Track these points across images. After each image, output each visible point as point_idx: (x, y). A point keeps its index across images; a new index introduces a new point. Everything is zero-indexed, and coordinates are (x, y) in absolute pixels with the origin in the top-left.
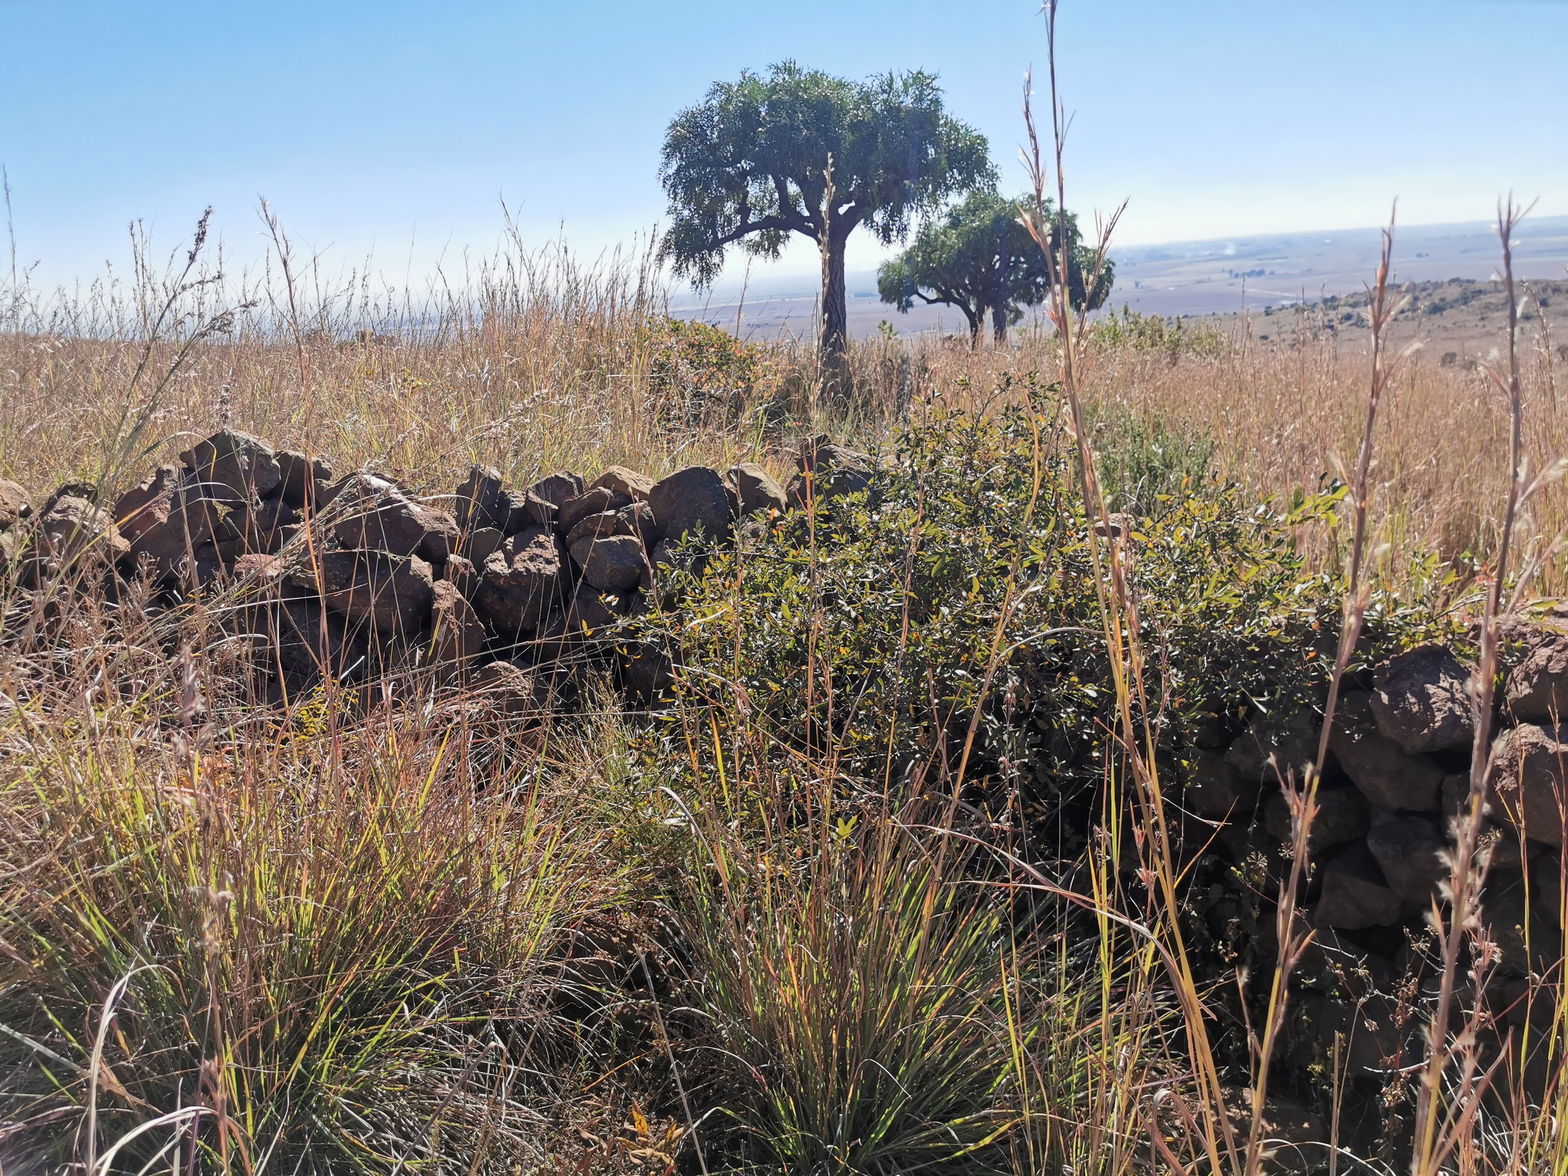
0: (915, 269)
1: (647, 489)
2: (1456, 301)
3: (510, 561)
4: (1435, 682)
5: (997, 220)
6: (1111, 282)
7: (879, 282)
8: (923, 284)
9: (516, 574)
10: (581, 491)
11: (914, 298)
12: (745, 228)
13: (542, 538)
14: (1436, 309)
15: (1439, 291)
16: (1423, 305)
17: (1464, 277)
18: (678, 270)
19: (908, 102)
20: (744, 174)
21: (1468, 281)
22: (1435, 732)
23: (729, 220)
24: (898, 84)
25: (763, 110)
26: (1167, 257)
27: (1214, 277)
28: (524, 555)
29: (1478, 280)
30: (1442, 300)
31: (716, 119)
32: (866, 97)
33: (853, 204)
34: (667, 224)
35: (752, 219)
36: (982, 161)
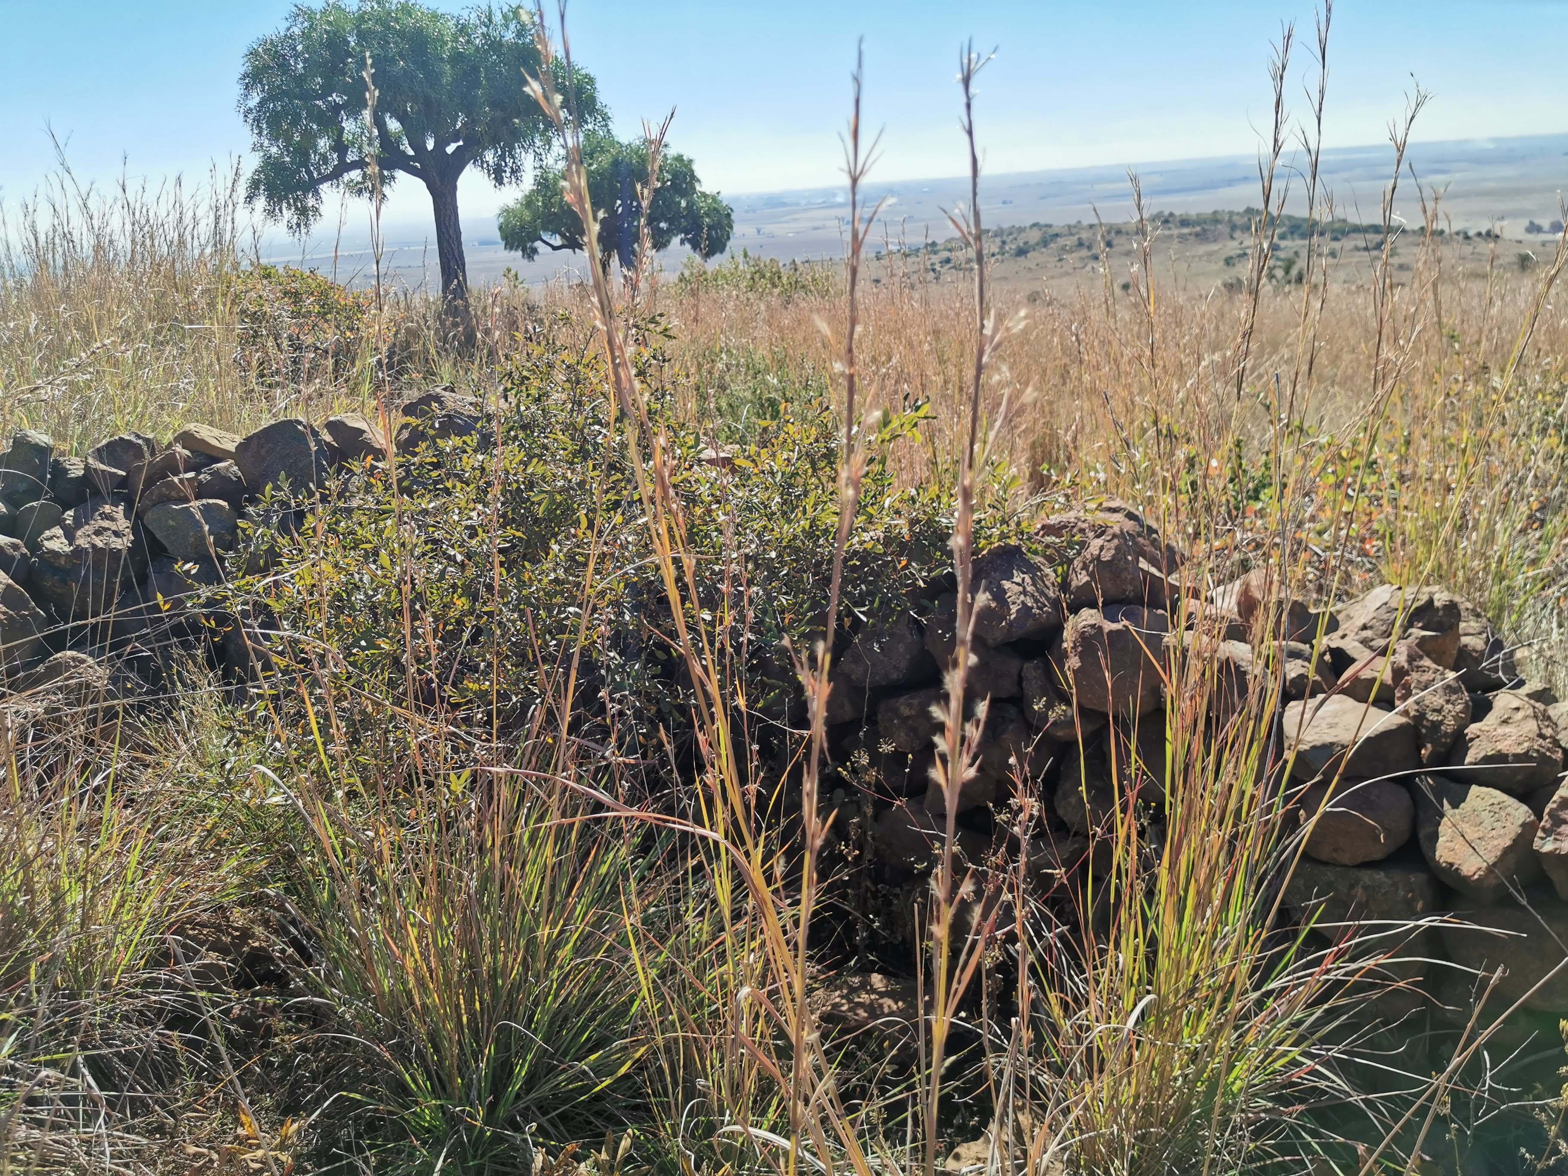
0: (536, 216)
1: (231, 447)
2: (1037, 244)
3: (70, 535)
4: (1010, 578)
5: (616, 163)
6: (731, 227)
7: (500, 228)
8: (546, 230)
9: (79, 552)
10: (153, 454)
11: (538, 244)
12: (343, 167)
13: (107, 508)
14: (1021, 252)
15: (1023, 235)
16: (1011, 247)
17: (1042, 222)
18: (270, 213)
19: (509, 36)
20: (336, 108)
21: (1047, 226)
22: (1011, 624)
23: (325, 159)
24: (498, 18)
25: (352, 40)
26: (784, 204)
27: (829, 223)
28: (88, 529)
29: (1055, 223)
30: (1026, 243)
31: (300, 48)
32: (463, 29)
33: (461, 143)
34: (252, 163)
35: (351, 157)
36: (592, 100)
